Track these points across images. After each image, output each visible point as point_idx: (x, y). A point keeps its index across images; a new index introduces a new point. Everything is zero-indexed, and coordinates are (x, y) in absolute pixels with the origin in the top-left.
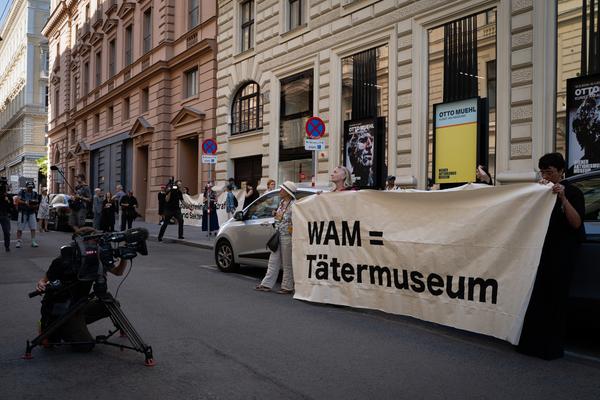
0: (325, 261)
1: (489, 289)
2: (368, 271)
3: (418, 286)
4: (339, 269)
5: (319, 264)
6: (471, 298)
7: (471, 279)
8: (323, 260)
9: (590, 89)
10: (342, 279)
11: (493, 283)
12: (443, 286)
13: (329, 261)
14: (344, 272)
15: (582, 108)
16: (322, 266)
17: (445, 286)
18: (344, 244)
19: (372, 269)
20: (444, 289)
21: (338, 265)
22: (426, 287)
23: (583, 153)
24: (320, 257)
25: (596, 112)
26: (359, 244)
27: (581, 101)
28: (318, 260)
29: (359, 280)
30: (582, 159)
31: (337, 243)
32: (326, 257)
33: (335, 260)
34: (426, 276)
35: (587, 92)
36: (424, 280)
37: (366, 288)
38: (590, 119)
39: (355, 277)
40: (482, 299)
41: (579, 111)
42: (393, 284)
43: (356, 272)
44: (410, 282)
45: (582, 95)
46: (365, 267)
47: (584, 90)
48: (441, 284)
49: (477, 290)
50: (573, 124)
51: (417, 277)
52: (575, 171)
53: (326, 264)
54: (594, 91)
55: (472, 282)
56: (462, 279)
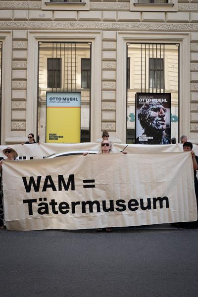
0: (45, 202)
1: (164, 201)
2: (81, 205)
3: (121, 208)
4: (57, 207)
5: (40, 205)
6: (155, 207)
7: (154, 199)
8: (43, 201)
9: (146, 99)
10: (59, 212)
11: (166, 198)
12: (138, 205)
13: (48, 202)
14: (61, 208)
15: (143, 108)
16: (44, 206)
17: (140, 205)
18: (60, 189)
19: (84, 204)
20: (139, 206)
21: (56, 204)
22: (127, 208)
23: (143, 131)
24: (41, 199)
25: (150, 111)
26: (73, 189)
27: (142, 105)
28: (39, 202)
29: (73, 212)
30: (143, 134)
31: (54, 189)
32: (45, 199)
33: (53, 201)
34: (127, 201)
35: (145, 100)
36: (126, 204)
37: (79, 216)
38: (147, 114)
39: (70, 210)
40: (161, 207)
41: (141, 109)
42: (102, 210)
43: (71, 207)
44: (115, 206)
45: (142, 101)
46: (78, 203)
47: (144, 99)
48: (137, 204)
49: (158, 203)
50: (138, 115)
51: (120, 203)
52: (140, 140)
53: (46, 204)
54: (149, 101)
55: (155, 200)
56: (149, 200)
